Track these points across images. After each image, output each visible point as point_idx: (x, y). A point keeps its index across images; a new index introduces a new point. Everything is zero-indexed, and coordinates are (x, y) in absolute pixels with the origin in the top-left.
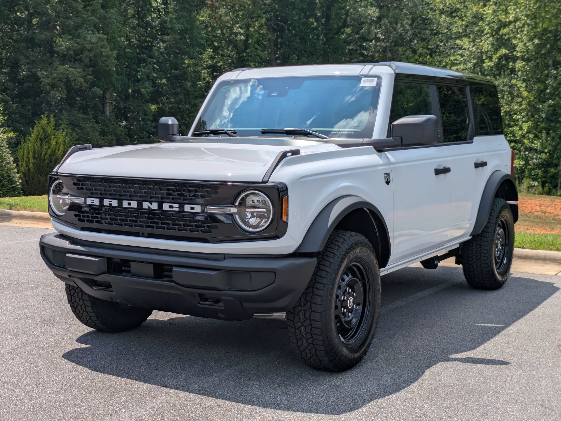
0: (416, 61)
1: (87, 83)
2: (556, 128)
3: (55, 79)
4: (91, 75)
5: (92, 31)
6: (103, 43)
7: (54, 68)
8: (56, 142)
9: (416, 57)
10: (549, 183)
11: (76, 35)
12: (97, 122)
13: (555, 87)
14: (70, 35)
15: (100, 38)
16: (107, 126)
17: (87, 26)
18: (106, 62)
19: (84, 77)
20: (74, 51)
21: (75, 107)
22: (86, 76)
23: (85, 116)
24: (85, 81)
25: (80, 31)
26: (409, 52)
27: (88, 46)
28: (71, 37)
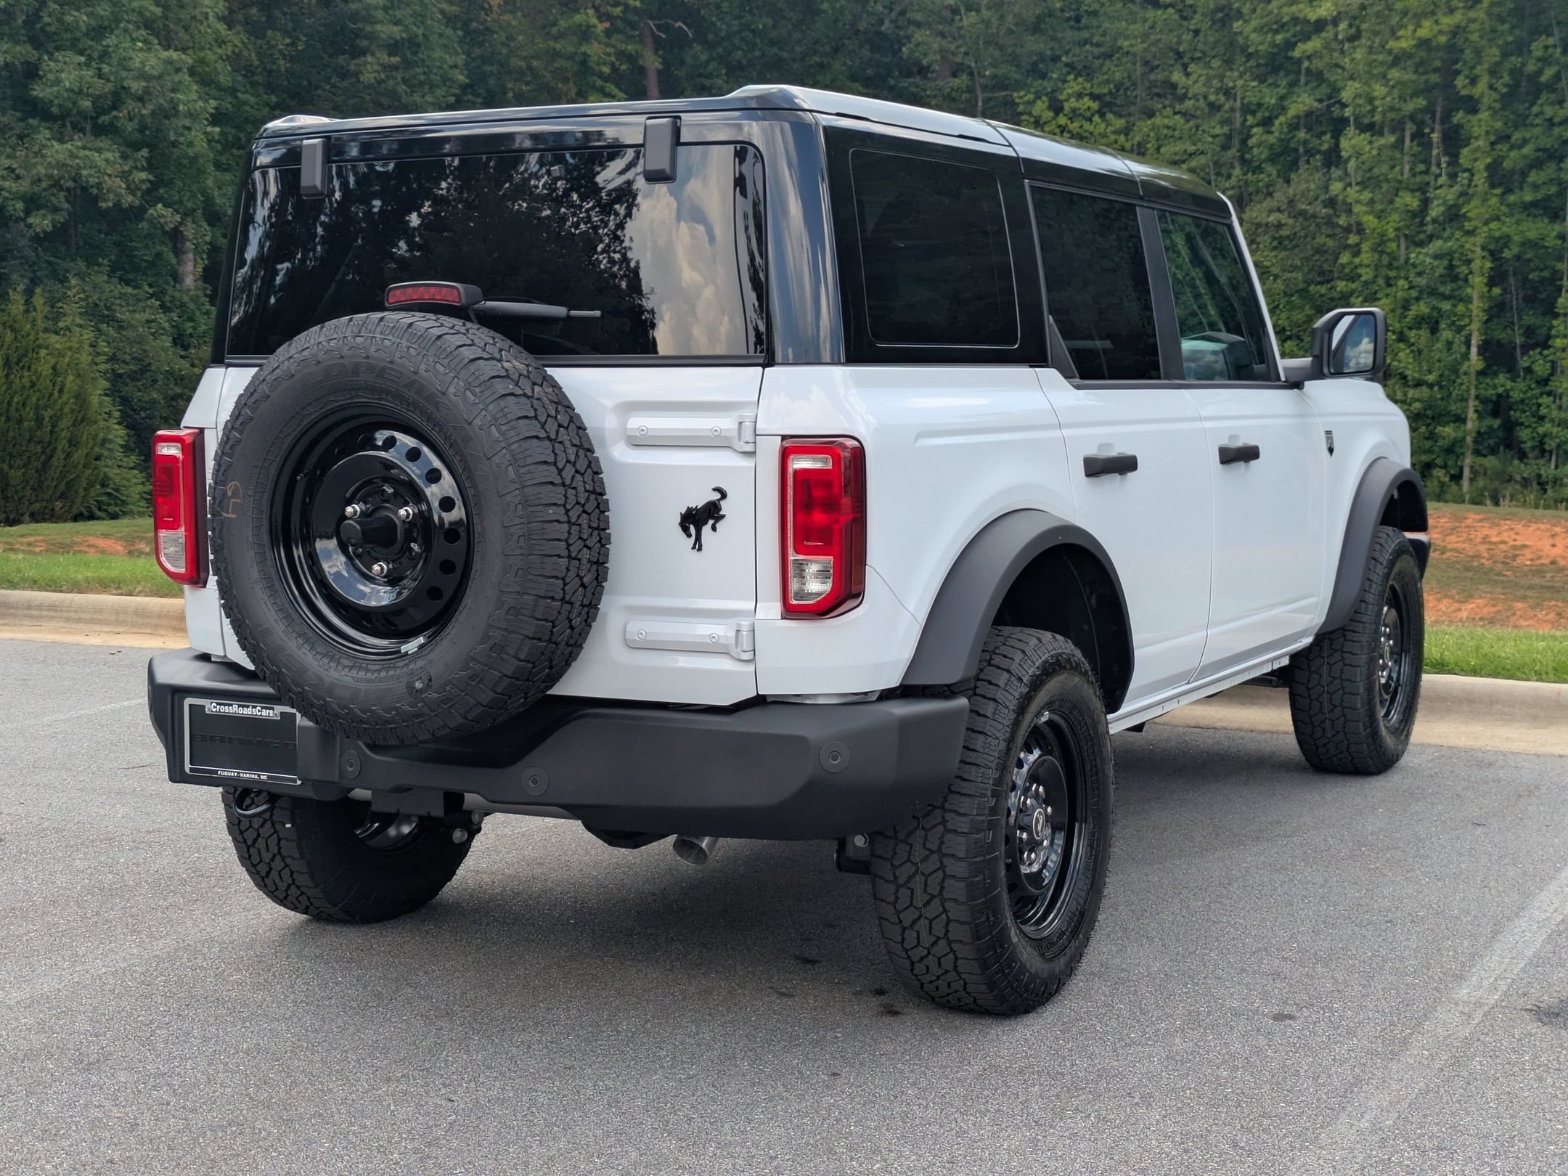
0: (1062, 132)
1: (133, 193)
2: (1455, 315)
3: (39, 180)
4: (143, 169)
5: (145, 41)
6: (177, 78)
7: (36, 148)
8: (54, 368)
9: (1062, 120)
10: (1441, 467)
11: (96, 55)
12: (165, 308)
13: (1451, 203)
14: (81, 53)
15: (169, 62)
16: (191, 319)
17: (131, 27)
18: (186, 132)
19: (124, 175)
20: (96, 100)
21: (99, 265)
22: (130, 172)
23: (129, 290)
24: (128, 188)
25: (111, 40)
26: (1041, 107)
27: (136, 86)
28: (82, 59)
